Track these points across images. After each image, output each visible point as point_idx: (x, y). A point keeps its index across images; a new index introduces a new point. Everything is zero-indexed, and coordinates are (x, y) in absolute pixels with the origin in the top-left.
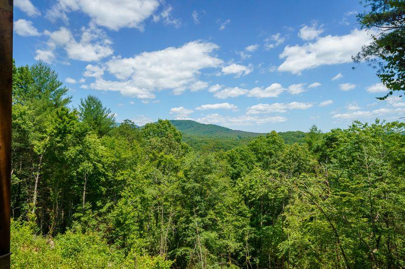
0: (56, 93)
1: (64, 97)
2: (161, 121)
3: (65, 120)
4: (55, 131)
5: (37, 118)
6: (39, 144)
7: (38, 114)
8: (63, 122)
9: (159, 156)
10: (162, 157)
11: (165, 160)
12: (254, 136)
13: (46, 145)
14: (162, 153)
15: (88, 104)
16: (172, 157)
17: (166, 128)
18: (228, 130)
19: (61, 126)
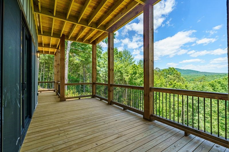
0: (130, 59)
1: (133, 61)
2: (170, 68)
3: (136, 68)
4: (133, 73)
5: (126, 69)
6: (127, 78)
7: (125, 67)
8: (135, 69)
9: (174, 83)
10: (175, 83)
11: (177, 85)
12: (216, 75)
13: (129, 78)
14: (175, 82)
15: (140, 63)
16: (181, 84)
17: (172, 71)
18: (198, 72)
19: (135, 71)
